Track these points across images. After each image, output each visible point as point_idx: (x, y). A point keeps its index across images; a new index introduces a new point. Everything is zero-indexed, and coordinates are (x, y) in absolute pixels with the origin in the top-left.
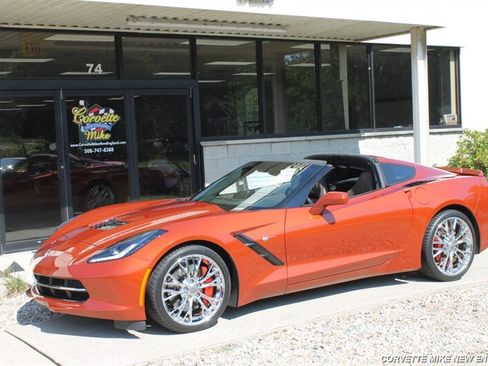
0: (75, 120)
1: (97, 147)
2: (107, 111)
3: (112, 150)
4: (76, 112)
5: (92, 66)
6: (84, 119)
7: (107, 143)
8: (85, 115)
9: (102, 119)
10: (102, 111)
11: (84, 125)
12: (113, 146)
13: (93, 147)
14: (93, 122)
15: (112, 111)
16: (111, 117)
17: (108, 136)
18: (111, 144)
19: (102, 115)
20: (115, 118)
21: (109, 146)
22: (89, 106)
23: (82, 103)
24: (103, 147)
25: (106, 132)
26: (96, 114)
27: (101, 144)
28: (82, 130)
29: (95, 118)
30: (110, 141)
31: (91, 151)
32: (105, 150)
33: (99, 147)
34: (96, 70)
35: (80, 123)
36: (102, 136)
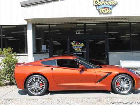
0: (72, 46)
2: (81, 43)
3: (82, 53)
4: (72, 44)
5: (77, 32)
8: (75, 44)
10: (79, 43)
11: (74, 47)
13: (76, 53)
15: (82, 43)
16: (82, 45)
17: (81, 50)
19: (79, 44)
20: (83, 45)
21: (81, 52)
22: (76, 42)
24: (79, 53)
26: (78, 44)
28: (74, 48)
29: (77, 45)
30: (81, 51)
31: (76, 54)
32: (80, 53)
33: (78, 52)
35: (73, 46)
36: (79, 50)
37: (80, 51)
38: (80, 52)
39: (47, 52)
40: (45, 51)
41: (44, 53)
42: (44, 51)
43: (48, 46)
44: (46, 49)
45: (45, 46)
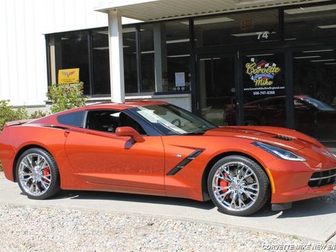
0: (248, 72)
1: (263, 90)
2: (271, 65)
3: (274, 93)
4: (248, 66)
5: (260, 33)
6: (254, 70)
7: (270, 88)
8: (255, 68)
9: (267, 71)
10: (267, 65)
11: (254, 75)
12: (274, 90)
13: (259, 91)
14: (260, 73)
15: (274, 65)
16: (274, 69)
17: (270, 83)
18: (273, 88)
19: (267, 68)
20: (277, 70)
21: (271, 90)
23: (253, 60)
24: (266, 91)
25: (269, 80)
26: (263, 67)
27: (265, 88)
28: (252, 79)
29: (262, 70)
30: (272, 86)
31: (258, 93)
32: (268, 93)
34: (263, 36)
35: (251, 74)
36: (266, 83)
37: (268, 86)
38: (269, 90)
39: (186, 90)
40: (183, 89)
41: (180, 92)
42: (181, 87)
43: (190, 75)
44: (186, 82)
45: (182, 75)
